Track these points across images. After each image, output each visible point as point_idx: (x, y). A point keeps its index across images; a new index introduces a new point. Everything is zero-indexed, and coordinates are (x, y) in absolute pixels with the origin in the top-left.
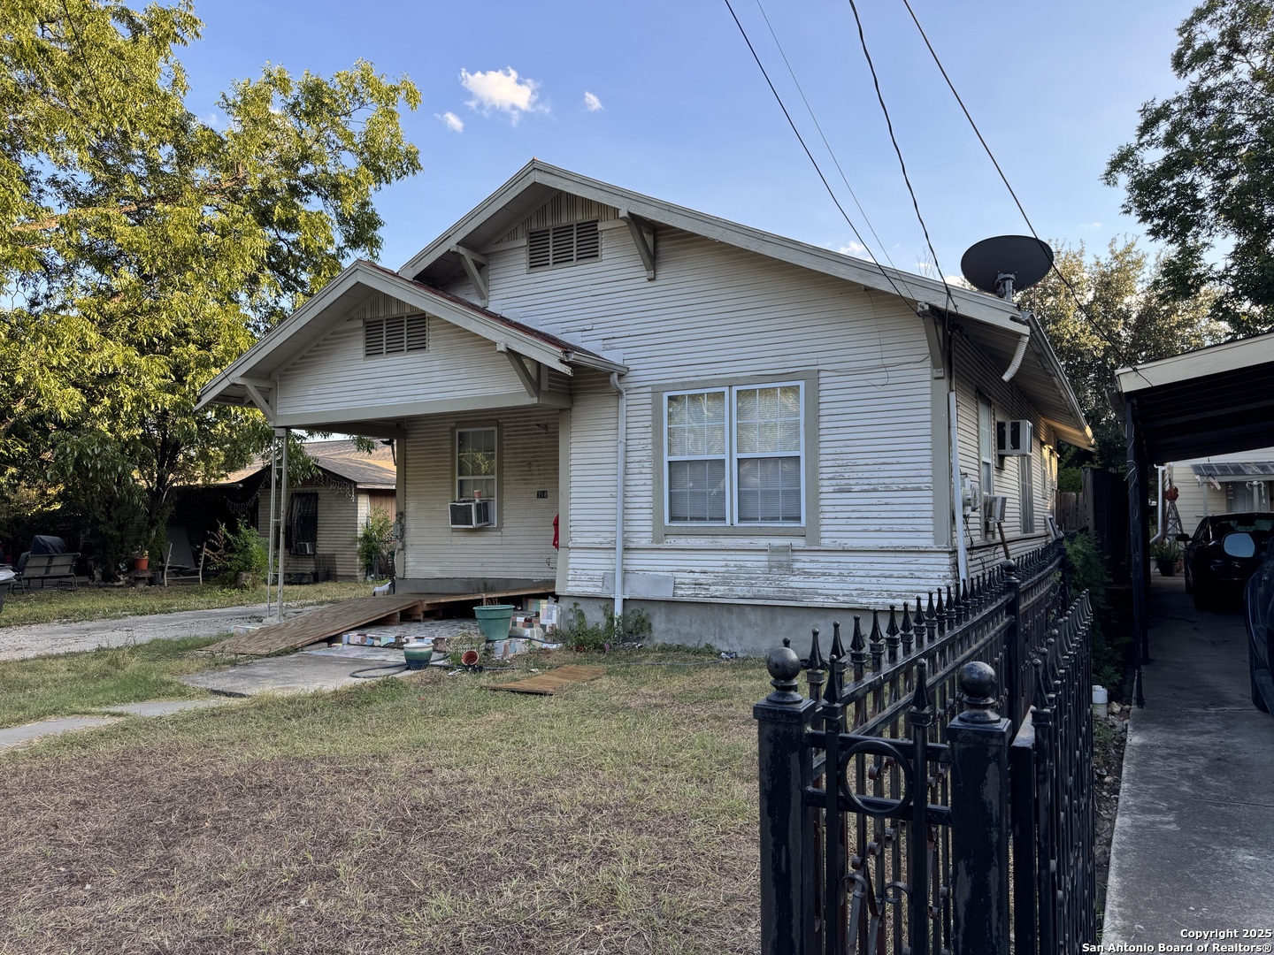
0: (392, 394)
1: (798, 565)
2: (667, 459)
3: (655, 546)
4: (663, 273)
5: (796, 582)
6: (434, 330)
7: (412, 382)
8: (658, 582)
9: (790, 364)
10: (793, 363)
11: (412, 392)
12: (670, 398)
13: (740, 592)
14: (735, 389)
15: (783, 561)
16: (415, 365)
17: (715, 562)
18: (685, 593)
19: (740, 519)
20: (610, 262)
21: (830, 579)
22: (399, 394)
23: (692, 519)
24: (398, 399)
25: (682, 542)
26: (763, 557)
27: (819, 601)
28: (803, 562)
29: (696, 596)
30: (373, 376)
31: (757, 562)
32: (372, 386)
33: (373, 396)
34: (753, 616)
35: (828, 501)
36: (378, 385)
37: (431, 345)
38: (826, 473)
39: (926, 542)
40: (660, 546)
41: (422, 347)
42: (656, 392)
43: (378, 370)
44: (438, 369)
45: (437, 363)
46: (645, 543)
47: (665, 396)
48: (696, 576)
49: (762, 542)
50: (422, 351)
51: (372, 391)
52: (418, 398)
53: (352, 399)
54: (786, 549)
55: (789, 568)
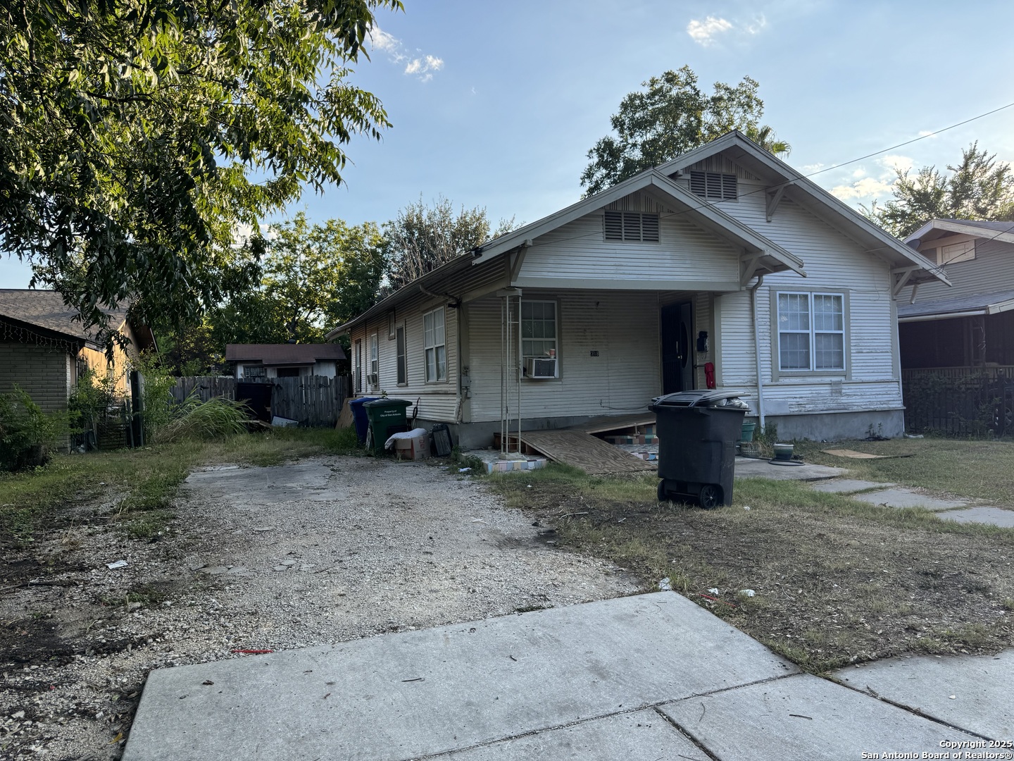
0: (631, 272)
1: (843, 391)
2: (779, 331)
3: (773, 383)
4: (774, 219)
5: (844, 400)
6: (664, 229)
7: (647, 265)
8: (779, 404)
9: (837, 284)
10: (838, 284)
11: (647, 273)
12: (781, 296)
13: (820, 407)
14: (813, 294)
15: (836, 389)
16: (650, 253)
17: (805, 392)
18: (795, 410)
19: (817, 367)
20: (743, 204)
21: (858, 397)
22: (637, 272)
23: (791, 367)
24: (635, 276)
25: (787, 381)
26: (828, 387)
27: (855, 409)
28: (846, 389)
29: (800, 411)
30: (614, 255)
31: (825, 390)
32: (613, 264)
33: (612, 272)
34: (827, 420)
35: (854, 357)
36: (617, 263)
37: (662, 239)
38: (853, 343)
39: (890, 377)
40: (778, 383)
41: (655, 240)
42: (771, 291)
43: (618, 251)
44: (669, 257)
45: (668, 253)
46: (767, 382)
47: (778, 293)
48: (798, 400)
49: (827, 380)
50: (656, 242)
51: (612, 268)
52: (652, 277)
53: (592, 271)
54: (840, 383)
55: (840, 392)
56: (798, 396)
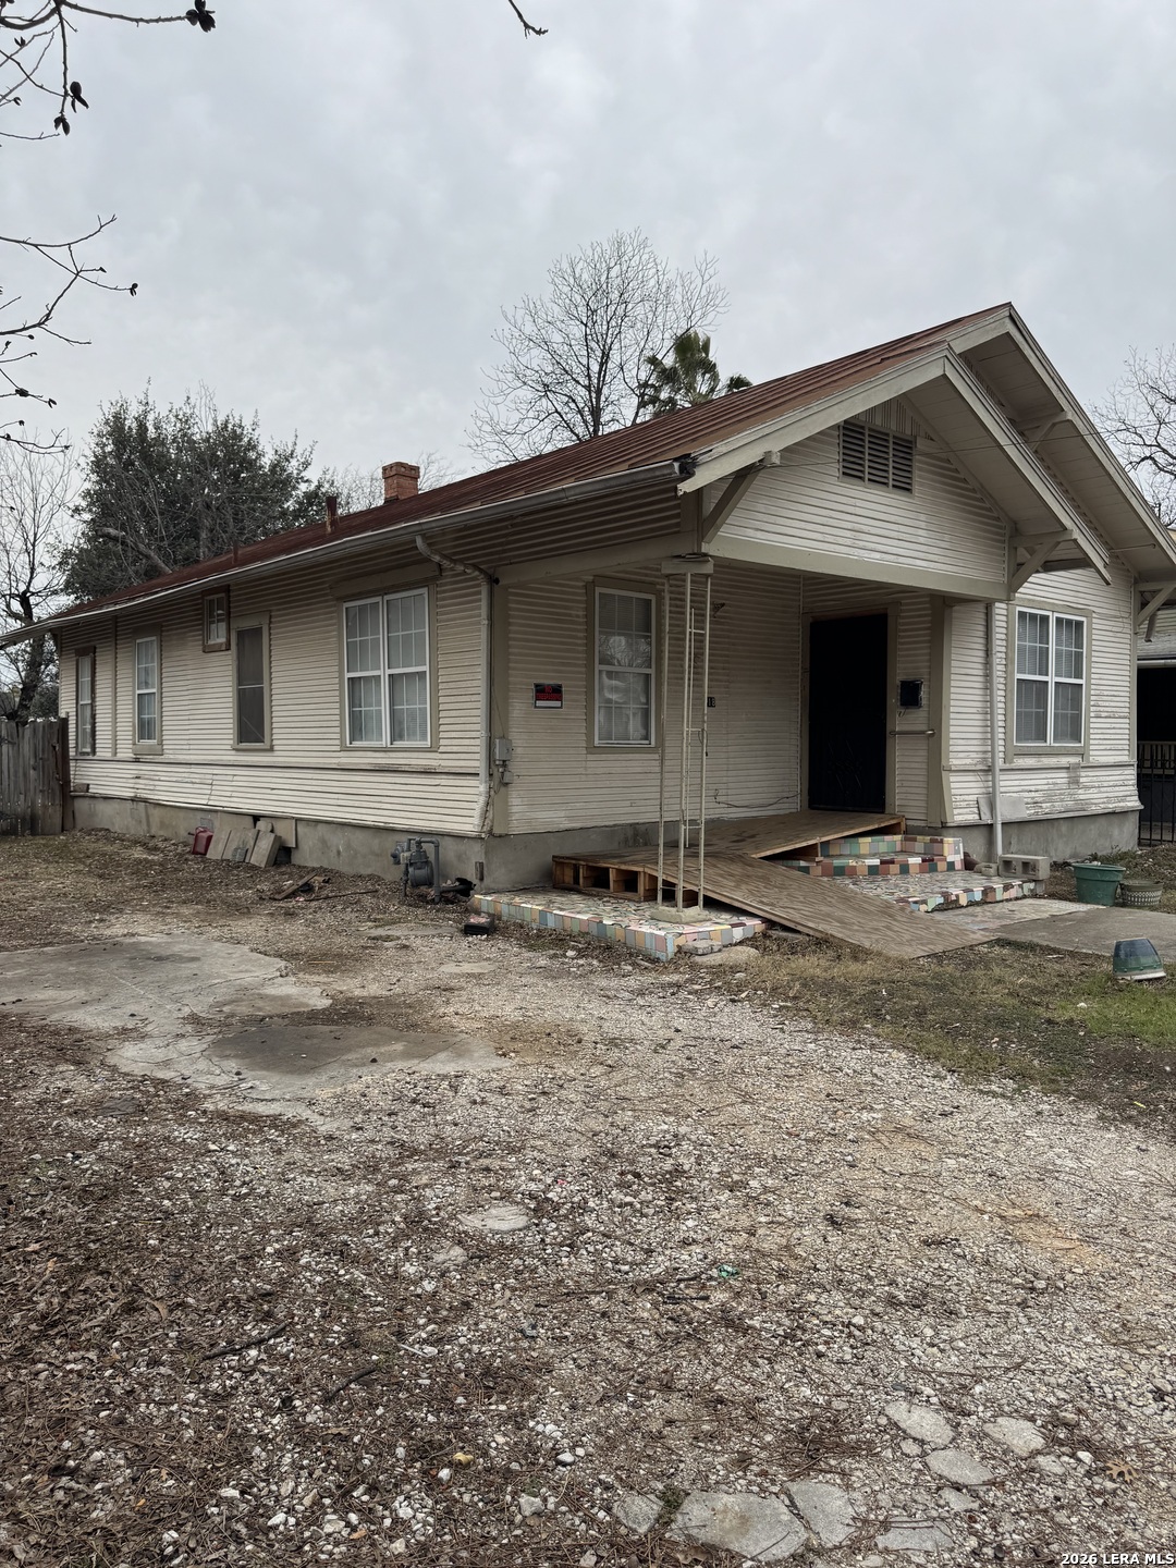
0: (874, 546)
1: (1081, 780)
2: (1016, 676)
3: (1009, 766)
5: (1081, 795)
6: (920, 469)
7: (896, 534)
8: (1016, 803)
9: (1080, 601)
11: (895, 550)
12: (1020, 614)
13: (1057, 807)
14: (1056, 615)
15: (1074, 776)
16: (901, 512)
17: (1040, 781)
18: (1031, 812)
19: (1055, 740)
21: (1095, 791)
22: (881, 548)
23: (1028, 739)
24: (878, 556)
25: (1023, 762)
26: (1065, 774)
27: (1094, 810)
28: (1083, 777)
29: (1037, 814)
30: (852, 510)
31: (1061, 778)
32: (849, 526)
33: (849, 542)
34: (1064, 827)
35: (1093, 724)
36: (857, 527)
37: (916, 488)
38: (1093, 700)
39: (1125, 759)
40: (1013, 766)
41: (906, 488)
43: (857, 503)
45: (922, 517)
46: (1003, 763)
47: (1017, 610)
48: (1033, 794)
49: (1065, 761)
50: (908, 494)
51: (848, 534)
52: (901, 560)
53: (819, 536)
54: (1077, 767)
55: (1077, 782)
56: (1033, 788)
